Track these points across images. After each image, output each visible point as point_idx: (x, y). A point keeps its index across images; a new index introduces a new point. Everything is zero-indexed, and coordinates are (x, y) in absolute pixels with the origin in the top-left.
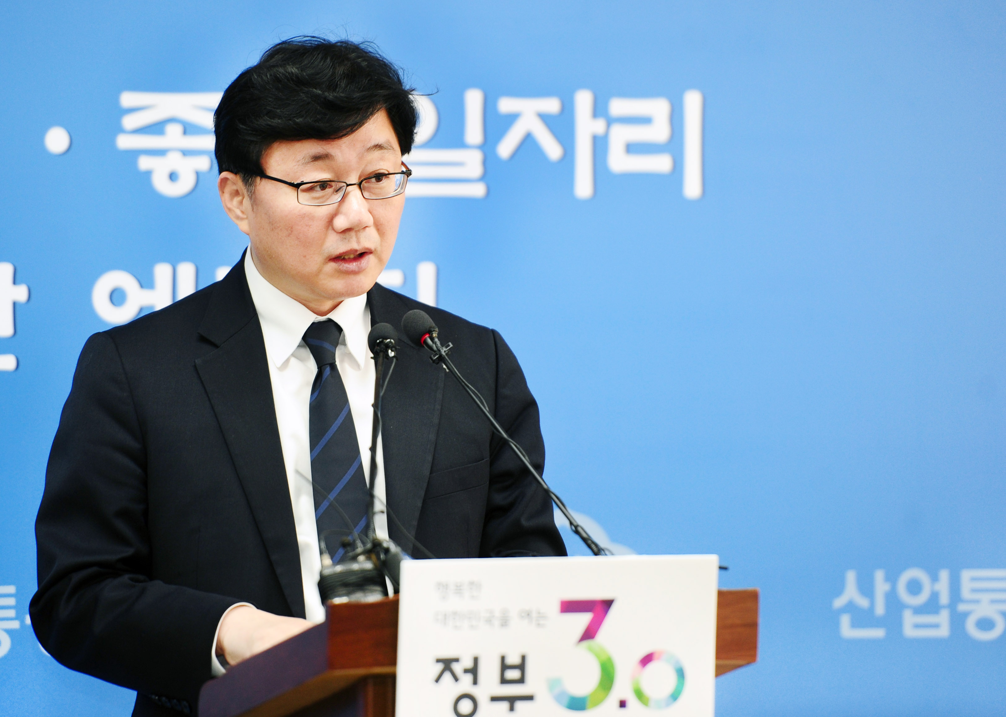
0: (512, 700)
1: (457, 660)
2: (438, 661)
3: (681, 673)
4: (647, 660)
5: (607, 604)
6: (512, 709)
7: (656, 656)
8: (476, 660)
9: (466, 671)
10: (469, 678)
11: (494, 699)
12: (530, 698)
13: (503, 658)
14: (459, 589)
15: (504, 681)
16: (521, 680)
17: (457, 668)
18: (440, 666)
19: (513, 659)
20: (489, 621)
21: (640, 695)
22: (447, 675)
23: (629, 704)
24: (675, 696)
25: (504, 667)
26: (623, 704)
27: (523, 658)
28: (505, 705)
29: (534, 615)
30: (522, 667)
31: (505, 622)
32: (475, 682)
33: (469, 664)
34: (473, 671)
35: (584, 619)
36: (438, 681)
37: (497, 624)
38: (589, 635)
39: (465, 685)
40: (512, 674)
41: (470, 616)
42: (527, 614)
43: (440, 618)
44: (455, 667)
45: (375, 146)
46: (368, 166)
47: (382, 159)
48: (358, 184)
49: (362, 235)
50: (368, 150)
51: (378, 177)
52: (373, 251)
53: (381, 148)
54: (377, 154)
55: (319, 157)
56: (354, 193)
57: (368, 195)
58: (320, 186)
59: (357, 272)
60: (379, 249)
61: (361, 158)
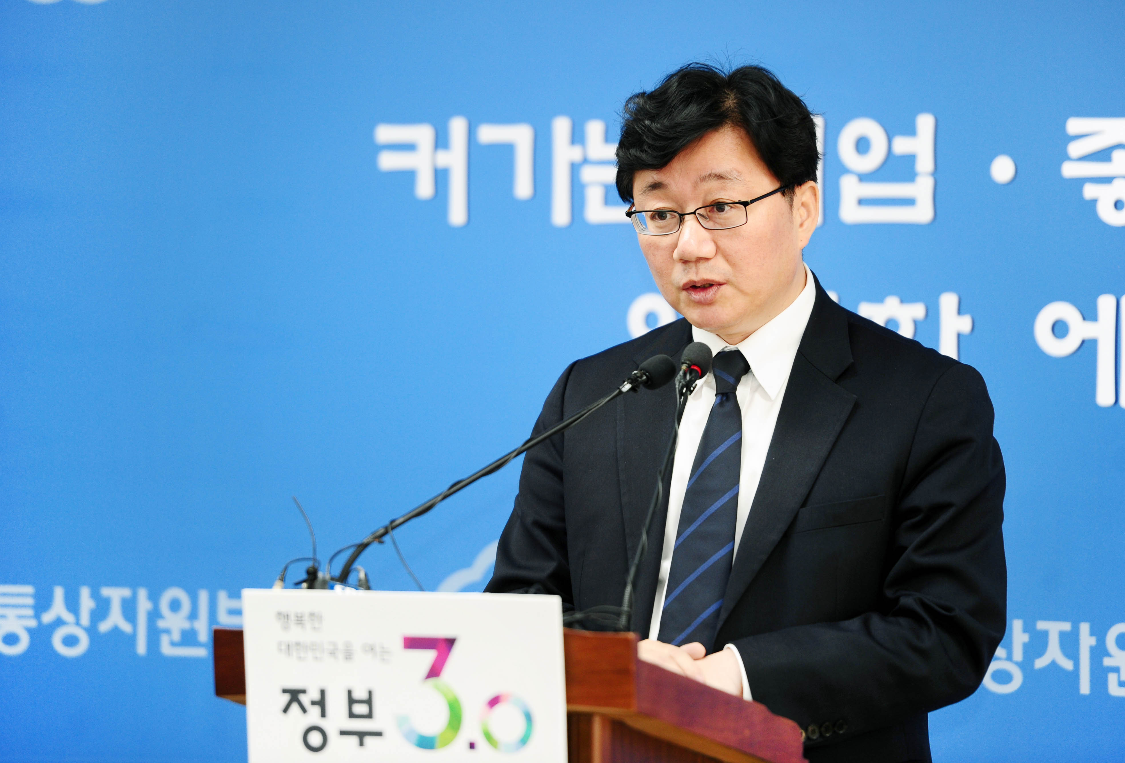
0: (361, 735)
1: (304, 692)
2: (285, 691)
3: (529, 717)
4: (494, 702)
5: (450, 643)
6: (361, 744)
7: (503, 699)
8: (323, 693)
9: (313, 703)
10: (317, 709)
11: (343, 733)
12: (379, 734)
13: (350, 692)
14: (300, 620)
15: (352, 715)
16: (369, 716)
17: (305, 699)
18: (287, 697)
19: (360, 694)
20: (333, 653)
21: (489, 737)
22: (295, 707)
23: (477, 745)
24: (524, 741)
25: (352, 701)
26: (472, 746)
27: (370, 692)
28: (354, 740)
29: (378, 649)
30: (369, 702)
31: (349, 656)
32: (323, 715)
33: (317, 697)
34: (321, 703)
35: (429, 656)
36: (285, 710)
37: (341, 656)
38: (434, 672)
39: (313, 716)
40: (360, 709)
41: (313, 647)
42: (370, 649)
43: (283, 647)
44: (302, 697)
45: (710, 175)
46: (706, 195)
47: (723, 189)
48: (694, 213)
49: (702, 266)
50: (703, 179)
51: (719, 206)
52: (724, 281)
53: (720, 177)
54: (713, 184)
55: (656, 186)
56: (689, 220)
57: (709, 225)
58: (659, 214)
59: (710, 303)
60: (733, 279)
61: (695, 186)
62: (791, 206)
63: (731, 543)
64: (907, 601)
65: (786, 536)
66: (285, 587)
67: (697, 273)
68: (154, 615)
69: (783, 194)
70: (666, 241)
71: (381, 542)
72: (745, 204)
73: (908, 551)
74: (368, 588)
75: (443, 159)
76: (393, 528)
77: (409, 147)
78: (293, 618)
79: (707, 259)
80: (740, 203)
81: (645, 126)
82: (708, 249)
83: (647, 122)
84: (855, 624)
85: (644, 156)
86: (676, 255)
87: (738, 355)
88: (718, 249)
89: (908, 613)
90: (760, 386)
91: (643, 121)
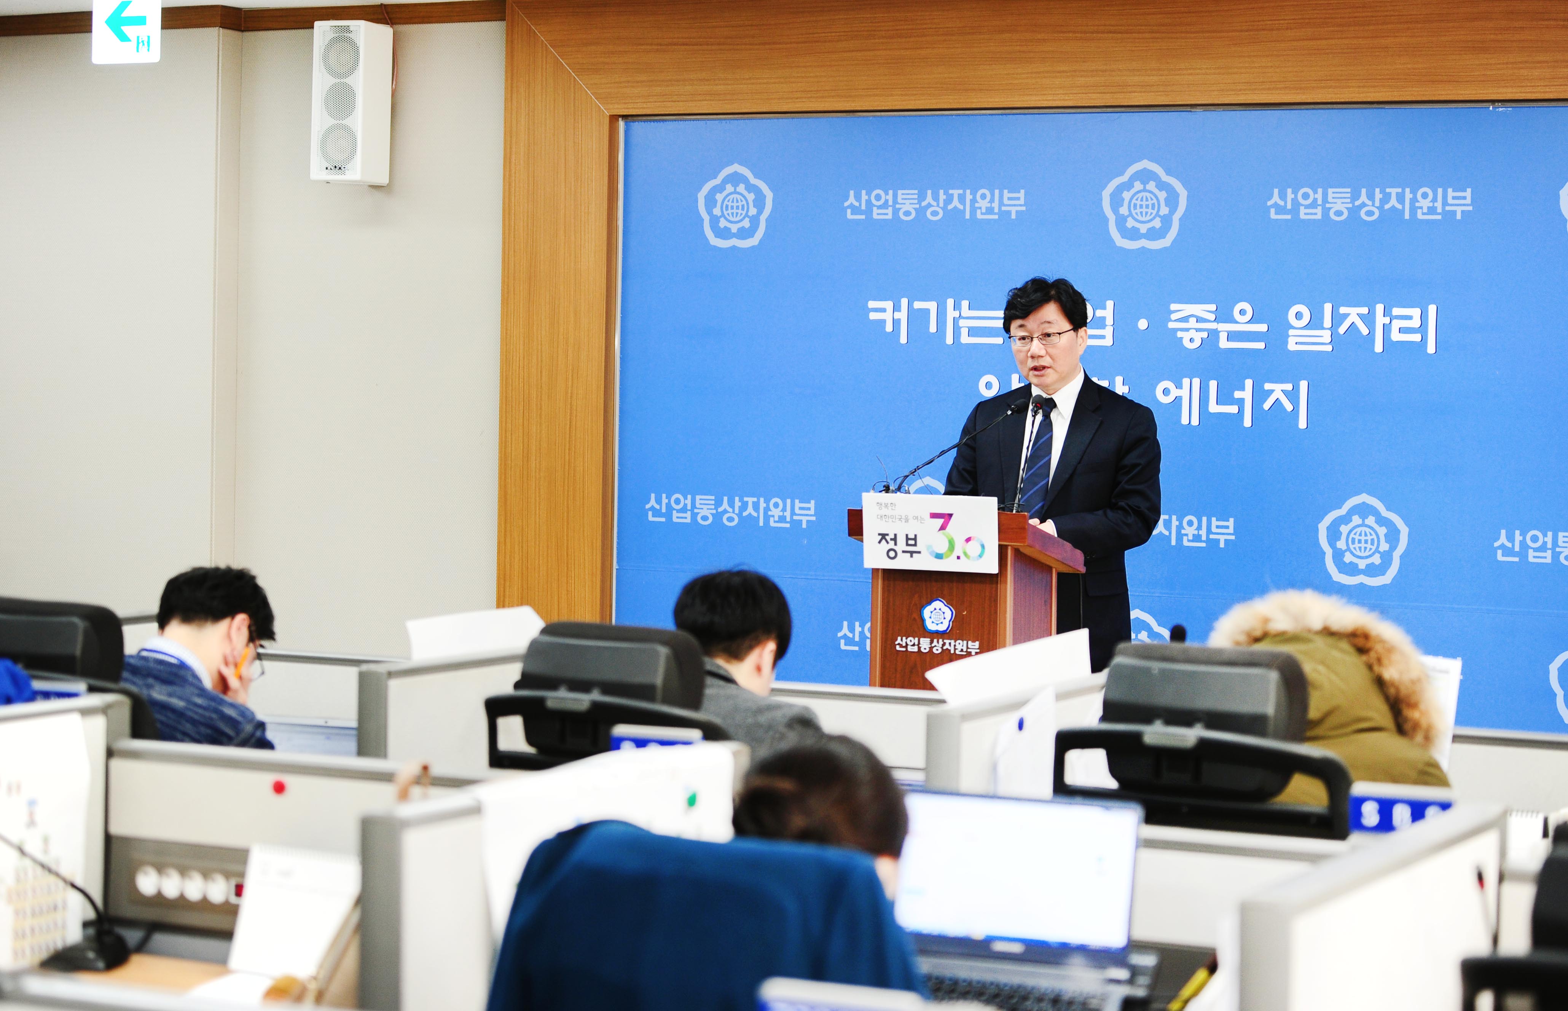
0: (911, 553)
1: (887, 535)
2: (879, 534)
3: (983, 546)
4: (968, 540)
5: (950, 515)
6: (912, 556)
7: (972, 539)
8: (895, 535)
9: (891, 539)
10: (893, 542)
11: (904, 552)
12: (919, 552)
13: (907, 535)
14: (886, 506)
15: (907, 545)
16: (915, 545)
18: (880, 537)
19: (911, 536)
20: (900, 519)
21: (966, 554)
22: (884, 541)
23: (961, 558)
24: (980, 556)
25: (908, 539)
26: (958, 558)
27: (916, 536)
28: (909, 555)
29: (919, 518)
30: (915, 539)
31: (907, 521)
32: (896, 544)
33: (893, 537)
34: (895, 539)
35: (941, 521)
36: (880, 542)
37: (903, 521)
38: (943, 528)
39: (891, 545)
40: (911, 542)
41: (892, 517)
42: (917, 518)
43: (879, 517)
44: (887, 537)
45: (1045, 322)
46: (1043, 330)
47: (1050, 327)
48: (1038, 337)
49: (1041, 360)
50: (1042, 323)
51: (1049, 335)
52: (1049, 366)
53: (1049, 322)
54: (1047, 325)
55: (1021, 326)
56: (1036, 341)
57: (1044, 342)
58: (1023, 338)
59: (1042, 376)
60: (1053, 366)
61: (1039, 326)
62: (1077, 336)
63: (1048, 478)
64: (1122, 504)
65: (1072, 476)
66: (875, 492)
67: (1038, 362)
68: (767, 509)
69: (1074, 331)
70: (1026, 348)
71: (914, 475)
72: (1060, 334)
73: (1122, 483)
74: (910, 493)
75: (897, 315)
76: (918, 469)
77: (883, 310)
78: (883, 505)
79: (1042, 357)
80: (1057, 333)
81: (1018, 301)
82: (1043, 353)
83: (1019, 299)
84: (1100, 512)
85: (1017, 313)
86: (1029, 354)
87: (1052, 399)
88: (1047, 352)
89: (1122, 509)
90: (1060, 413)
91: (1017, 299)
